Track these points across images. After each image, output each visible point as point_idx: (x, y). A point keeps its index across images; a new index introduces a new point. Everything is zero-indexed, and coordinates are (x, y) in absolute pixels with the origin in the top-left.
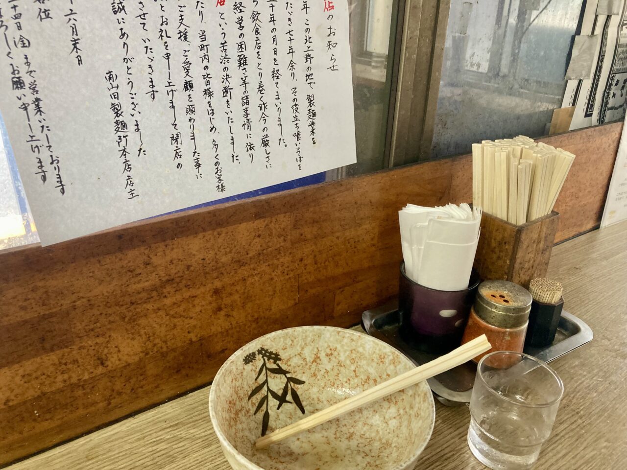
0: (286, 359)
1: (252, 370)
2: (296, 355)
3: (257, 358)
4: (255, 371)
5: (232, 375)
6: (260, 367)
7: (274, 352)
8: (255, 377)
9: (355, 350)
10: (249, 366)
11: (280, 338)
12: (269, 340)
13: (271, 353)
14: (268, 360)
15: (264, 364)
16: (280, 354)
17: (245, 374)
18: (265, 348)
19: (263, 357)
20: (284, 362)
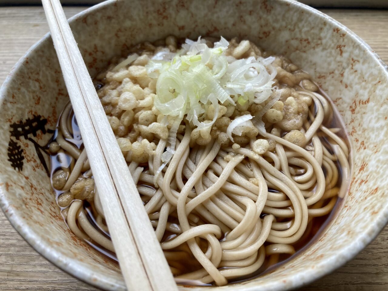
0: (51, 115)
1: (34, 170)
2: (57, 99)
3: (23, 147)
4: (37, 166)
5: (31, 204)
6: (36, 155)
7: (31, 117)
8: (44, 173)
9: (120, 30)
10: (28, 167)
11: (19, 89)
12: (9, 105)
13: (29, 122)
14: (35, 135)
15: (37, 146)
16: (40, 113)
17: (34, 183)
18: (15, 120)
19: (26, 138)
20: (51, 119)
